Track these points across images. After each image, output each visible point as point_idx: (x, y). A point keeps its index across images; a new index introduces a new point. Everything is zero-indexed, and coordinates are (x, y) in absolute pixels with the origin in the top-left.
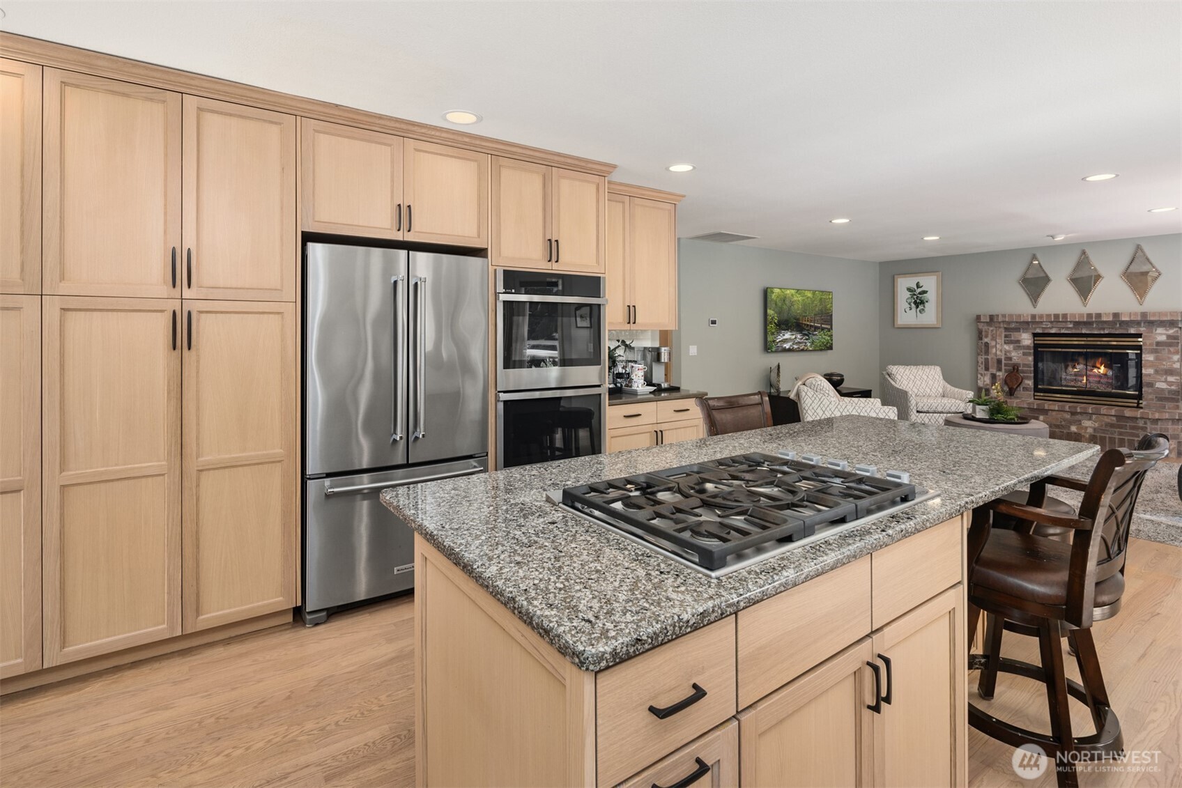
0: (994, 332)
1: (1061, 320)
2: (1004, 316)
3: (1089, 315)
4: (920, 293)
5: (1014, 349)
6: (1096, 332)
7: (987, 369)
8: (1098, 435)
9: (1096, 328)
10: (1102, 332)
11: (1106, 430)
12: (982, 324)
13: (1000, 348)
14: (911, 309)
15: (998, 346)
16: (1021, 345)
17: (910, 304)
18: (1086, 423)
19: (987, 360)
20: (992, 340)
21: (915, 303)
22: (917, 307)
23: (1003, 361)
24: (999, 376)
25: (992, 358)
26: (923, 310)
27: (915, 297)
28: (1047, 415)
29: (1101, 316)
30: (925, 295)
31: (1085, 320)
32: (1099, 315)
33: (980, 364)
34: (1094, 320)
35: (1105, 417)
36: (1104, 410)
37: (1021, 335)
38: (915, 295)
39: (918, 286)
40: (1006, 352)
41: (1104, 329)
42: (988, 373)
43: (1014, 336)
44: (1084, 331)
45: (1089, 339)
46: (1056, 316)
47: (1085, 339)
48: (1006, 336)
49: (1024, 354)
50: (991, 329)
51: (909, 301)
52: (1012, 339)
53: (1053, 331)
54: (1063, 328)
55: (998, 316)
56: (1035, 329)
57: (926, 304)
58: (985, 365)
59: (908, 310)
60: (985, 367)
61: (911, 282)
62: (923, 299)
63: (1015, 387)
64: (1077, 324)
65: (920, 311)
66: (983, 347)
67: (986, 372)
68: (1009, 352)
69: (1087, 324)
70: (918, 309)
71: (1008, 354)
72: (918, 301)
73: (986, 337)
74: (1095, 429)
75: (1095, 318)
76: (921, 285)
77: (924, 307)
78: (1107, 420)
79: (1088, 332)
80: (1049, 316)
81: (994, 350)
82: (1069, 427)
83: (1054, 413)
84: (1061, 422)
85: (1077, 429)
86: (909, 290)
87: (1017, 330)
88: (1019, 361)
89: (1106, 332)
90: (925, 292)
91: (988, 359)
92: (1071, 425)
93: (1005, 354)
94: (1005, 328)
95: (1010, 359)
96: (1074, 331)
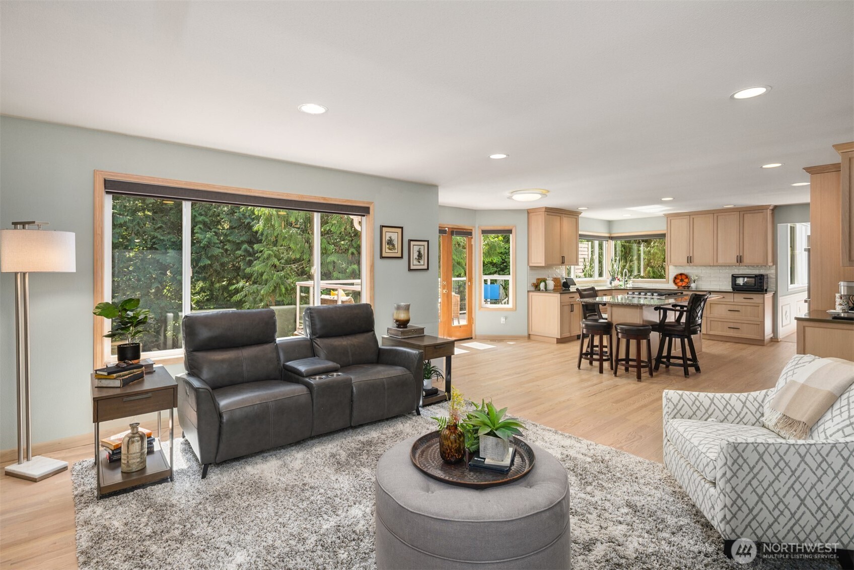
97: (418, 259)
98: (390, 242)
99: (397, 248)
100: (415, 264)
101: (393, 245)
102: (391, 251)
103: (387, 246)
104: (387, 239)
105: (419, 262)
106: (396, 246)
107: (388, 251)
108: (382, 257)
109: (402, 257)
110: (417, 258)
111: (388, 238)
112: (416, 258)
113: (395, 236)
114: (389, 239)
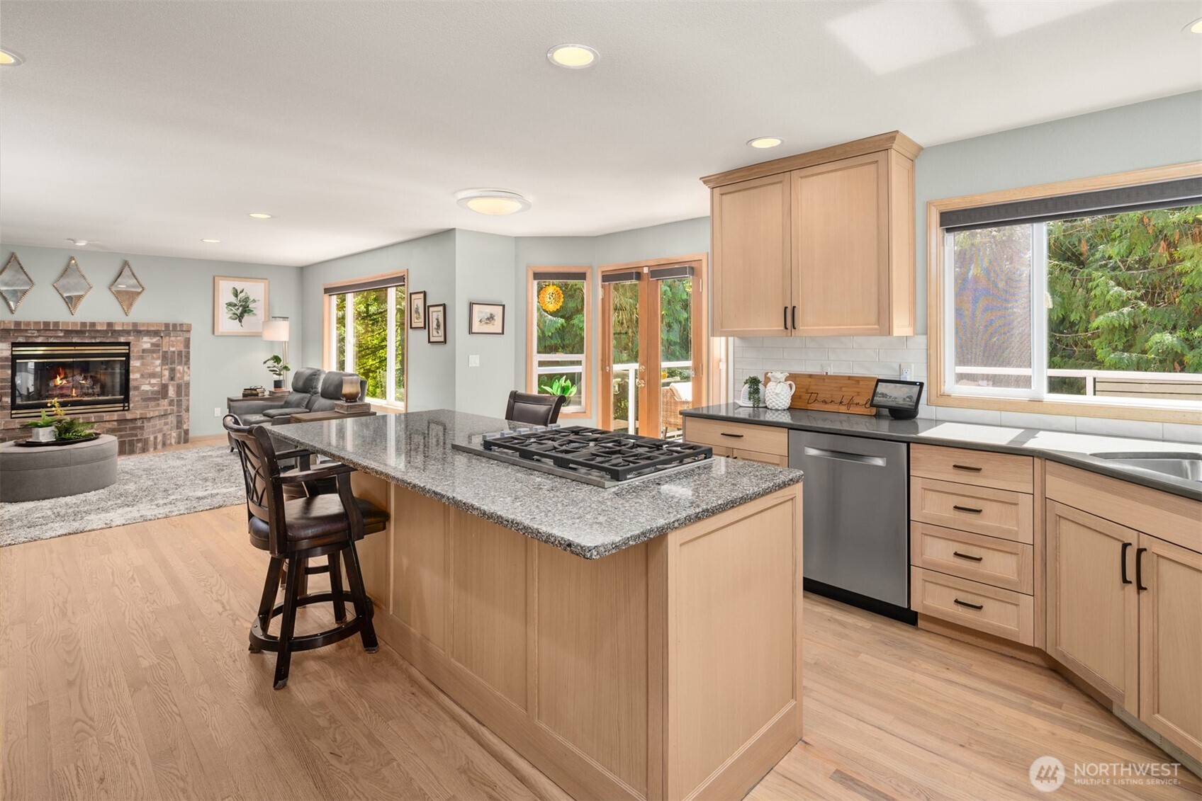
1: (52, 328)
3: (83, 324)
6: (87, 341)
8: (127, 439)
9: (87, 337)
10: (94, 341)
29: (95, 326)
31: (79, 329)
32: (93, 324)
34: (88, 329)
35: (107, 423)
36: (106, 417)
41: (95, 338)
44: (75, 340)
45: (77, 348)
46: (47, 324)
47: (73, 348)
49: (1, 367)
53: (40, 340)
54: (51, 337)
56: (15, 337)
69: (79, 333)
75: (90, 327)
79: (79, 341)
89: (98, 341)
96: (64, 340)
100: (434, 334)
105: (438, 333)
108: (411, 327)
109: (425, 327)
110: (436, 327)
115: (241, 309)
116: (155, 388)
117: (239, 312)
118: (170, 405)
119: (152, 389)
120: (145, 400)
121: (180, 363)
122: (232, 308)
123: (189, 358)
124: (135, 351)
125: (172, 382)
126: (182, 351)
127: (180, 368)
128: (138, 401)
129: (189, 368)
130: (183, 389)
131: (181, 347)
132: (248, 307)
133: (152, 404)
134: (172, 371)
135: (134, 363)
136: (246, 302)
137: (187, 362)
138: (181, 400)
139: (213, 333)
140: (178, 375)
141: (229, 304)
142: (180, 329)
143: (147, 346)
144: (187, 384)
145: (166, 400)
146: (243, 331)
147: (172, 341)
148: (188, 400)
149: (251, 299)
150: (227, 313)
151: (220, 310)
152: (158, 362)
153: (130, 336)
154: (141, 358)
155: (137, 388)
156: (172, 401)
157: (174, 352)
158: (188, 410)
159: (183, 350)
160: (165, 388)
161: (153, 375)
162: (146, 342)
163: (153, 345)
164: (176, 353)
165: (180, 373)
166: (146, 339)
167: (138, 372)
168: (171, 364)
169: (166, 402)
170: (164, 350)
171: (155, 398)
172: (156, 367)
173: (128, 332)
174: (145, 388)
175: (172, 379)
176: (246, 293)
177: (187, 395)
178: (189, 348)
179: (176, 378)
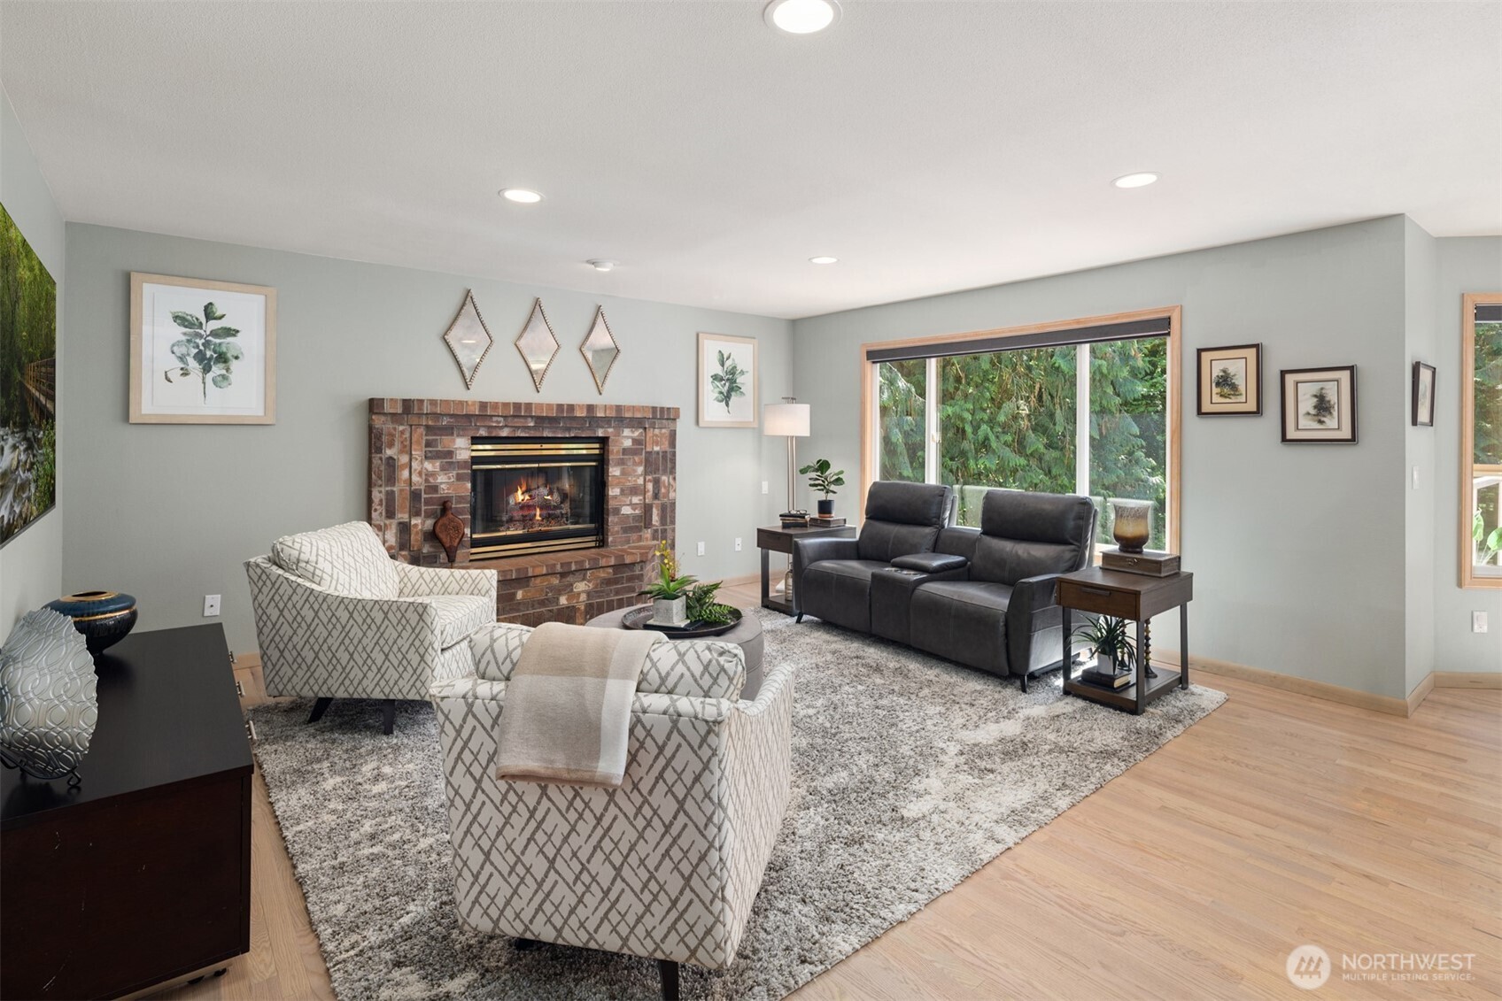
0: (407, 435)
1: (523, 414)
2: (433, 402)
4: (214, 333)
5: (443, 469)
6: (560, 436)
7: (390, 514)
9: (561, 428)
11: (602, 592)
12: (383, 418)
13: (418, 469)
14: (185, 373)
15: (415, 465)
16: (454, 460)
17: (182, 358)
18: (580, 587)
19: (390, 495)
20: (401, 452)
21: (200, 357)
22: (207, 370)
23: (424, 496)
24: (416, 525)
25: (401, 491)
26: (224, 377)
27: (200, 342)
28: (528, 586)
29: (573, 410)
30: (230, 339)
31: (553, 415)
32: (571, 408)
33: (375, 506)
34: (564, 415)
37: (454, 441)
38: (201, 336)
39: (209, 312)
40: (429, 474)
41: (569, 429)
42: (394, 523)
43: (444, 442)
44: (545, 433)
45: (545, 446)
46: (517, 406)
47: (538, 446)
48: (428, 444)
49: (459, 478)
50: (401, 428)
51: (180, 350)
52: (439, 449)
53: (505, 433)
54: (518, 428)
55: (421, 401)
56: (478, 428)
57: (234, 364)
58: (387, 506)
59: (175, 374)
60: (387, 511)
61: (192, 301)
62: (224, 349)
63: (456, 544)
64: (540, 420)
65: (214, 380)
66: (383, 468)
67: (388, 522)
68: (433, 474)
69: (552, 421)
70: (210, 376)
71: (431, 480)
72: (209, 353)
73: (391, 445)
74: (589, 594)
75: (567, 413)
76: (218, 314)
77: (228, 370)
78: (602, 574)
79: (550, 435)
80: (506, 405)
81: (406, 473)
82: (558, 599)
83: (538, 580)
84: (547, 593)
85: (567, 600)
86: (180, 319)
87: (449, 431)
88: (451, 492)
90: (230, 332)
91: (393, 492)
92: (560, 595)
93: (427, 480)
94: (427, 427)
95: (434, 489)
96: (533, 434)
97: (1317, 415)
98: (1225, 381)
99: (1244, 393)
100: (1303, 425)
101: (1234, 387)
102: (1228, 400)
103: (1215, 390)
104: (1214, 376)
105: (1321, 422)
106: (1242, 388)
107: (1216, 399)
108: (1200, 412)
109: (1258, 412)
110: (1313, 412)
111: (1217, 372)
112: (1308, 414)
113: (1240, 368)
114: (1221, 374)
115: (727, 384)
116: (637, 512)
117: (725, 390)
118: (654, 538)
119: (633, 512)
120: (626, 530)
121: (665, 472)
122: (718, 384)
123: (675, 463)
124: (614, 449)
125: (656, 502)
126: (666, 452)
127: (664, 478)
128: (617, 532)
129: (674, 479)
130: (668, 512)
131: (666, 446)
132: (735, 382)
133: (634, 536)
134: (657, 482)
135: (614, 471)
136: (733, 374)
137: (672, 471)
138: (666, 530)
139: (697, 422)
140: (663, 490)
141: (716, 378)
142: (666, 416)
143: (628, 443)
144: (673, 504)
145: (649, 530)
146: (729, 420)
147: (657, 436)
148: (674, 530)
149: (739, 369)
150: (713, 391)
151: (706, 388)
152: (640, 469)
153: (610, 427)
154: (621, 462)
155: (617, 511)
156: (656, 531)
157: (658, 453)
158: (674, 546)
159: (668, 450)
160: (647, 509)
161: (634, 491)
162: (627, 437)
163: (635, 441)
164: (661, 454)
165: (665, 487)
166: (627, 432)
167: (617, 485)
168: (655, 473)
169: (648, 533)
170: (648, 450)
171: (637, 527)
172: (638, 476)
173: (607, 421)
174: (626, 510)
175: (656, 496)
176: (733, 360)
177: (673, 522)
178: (674, 447)
179: (661, 495)
